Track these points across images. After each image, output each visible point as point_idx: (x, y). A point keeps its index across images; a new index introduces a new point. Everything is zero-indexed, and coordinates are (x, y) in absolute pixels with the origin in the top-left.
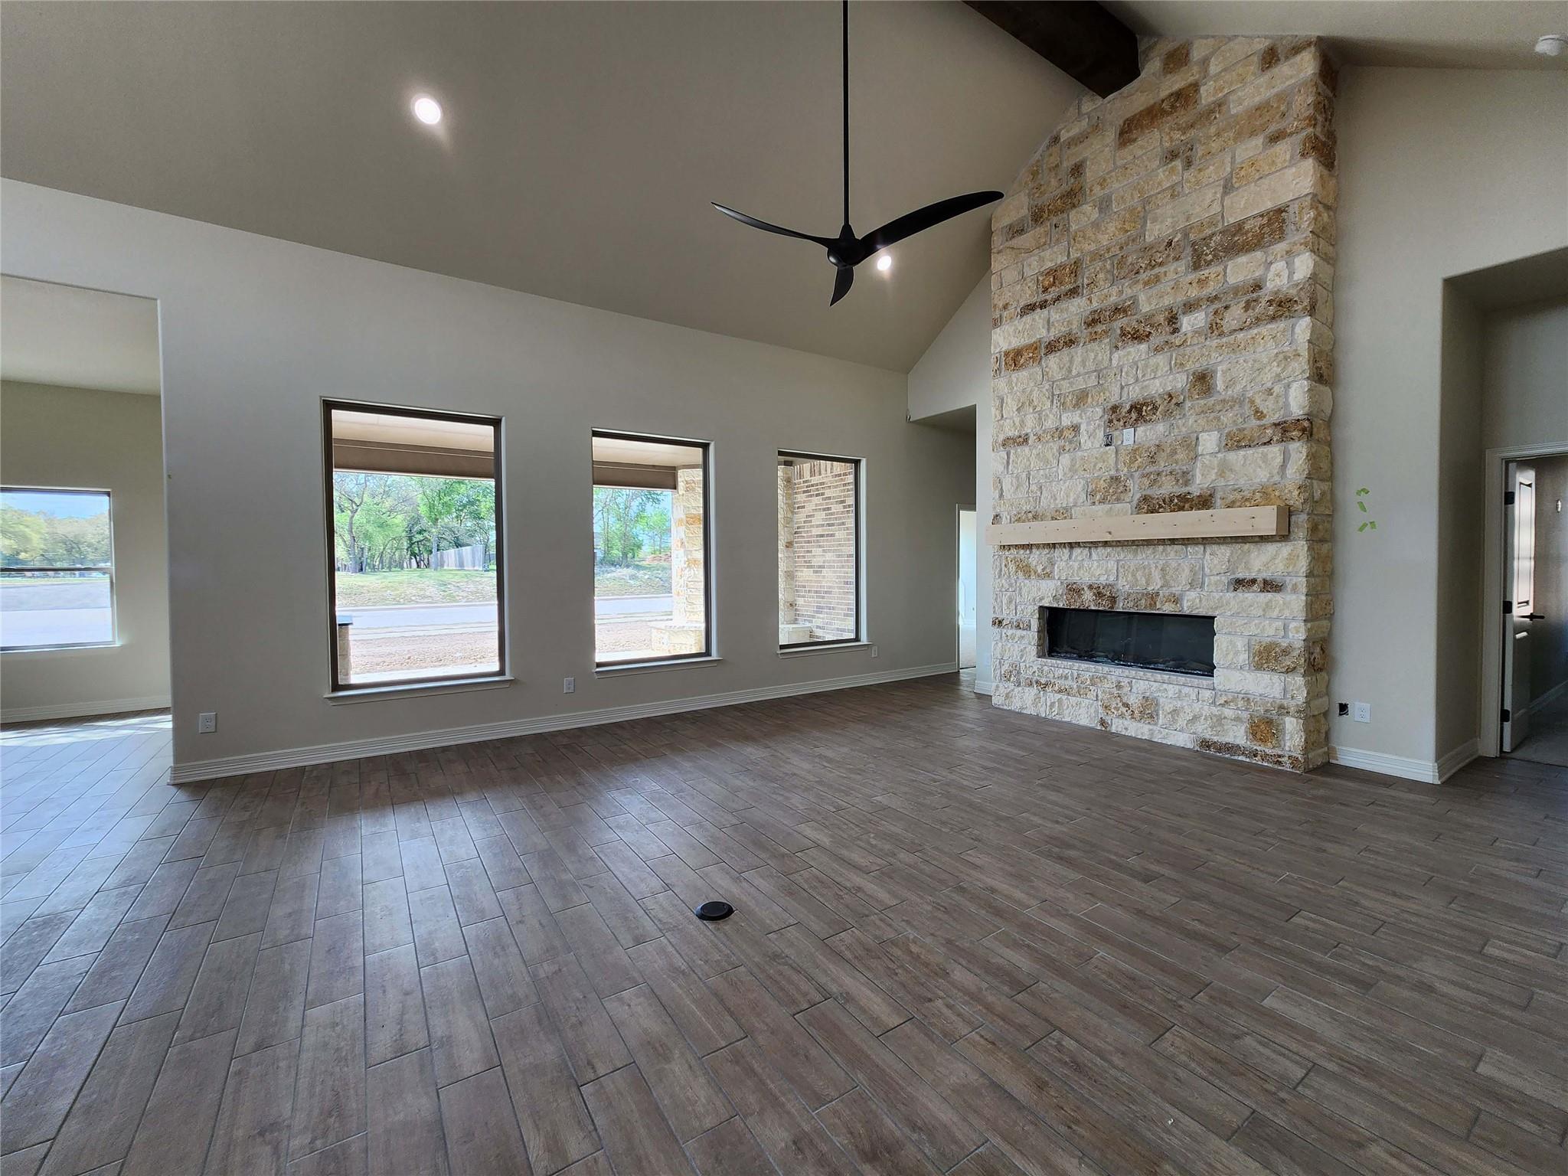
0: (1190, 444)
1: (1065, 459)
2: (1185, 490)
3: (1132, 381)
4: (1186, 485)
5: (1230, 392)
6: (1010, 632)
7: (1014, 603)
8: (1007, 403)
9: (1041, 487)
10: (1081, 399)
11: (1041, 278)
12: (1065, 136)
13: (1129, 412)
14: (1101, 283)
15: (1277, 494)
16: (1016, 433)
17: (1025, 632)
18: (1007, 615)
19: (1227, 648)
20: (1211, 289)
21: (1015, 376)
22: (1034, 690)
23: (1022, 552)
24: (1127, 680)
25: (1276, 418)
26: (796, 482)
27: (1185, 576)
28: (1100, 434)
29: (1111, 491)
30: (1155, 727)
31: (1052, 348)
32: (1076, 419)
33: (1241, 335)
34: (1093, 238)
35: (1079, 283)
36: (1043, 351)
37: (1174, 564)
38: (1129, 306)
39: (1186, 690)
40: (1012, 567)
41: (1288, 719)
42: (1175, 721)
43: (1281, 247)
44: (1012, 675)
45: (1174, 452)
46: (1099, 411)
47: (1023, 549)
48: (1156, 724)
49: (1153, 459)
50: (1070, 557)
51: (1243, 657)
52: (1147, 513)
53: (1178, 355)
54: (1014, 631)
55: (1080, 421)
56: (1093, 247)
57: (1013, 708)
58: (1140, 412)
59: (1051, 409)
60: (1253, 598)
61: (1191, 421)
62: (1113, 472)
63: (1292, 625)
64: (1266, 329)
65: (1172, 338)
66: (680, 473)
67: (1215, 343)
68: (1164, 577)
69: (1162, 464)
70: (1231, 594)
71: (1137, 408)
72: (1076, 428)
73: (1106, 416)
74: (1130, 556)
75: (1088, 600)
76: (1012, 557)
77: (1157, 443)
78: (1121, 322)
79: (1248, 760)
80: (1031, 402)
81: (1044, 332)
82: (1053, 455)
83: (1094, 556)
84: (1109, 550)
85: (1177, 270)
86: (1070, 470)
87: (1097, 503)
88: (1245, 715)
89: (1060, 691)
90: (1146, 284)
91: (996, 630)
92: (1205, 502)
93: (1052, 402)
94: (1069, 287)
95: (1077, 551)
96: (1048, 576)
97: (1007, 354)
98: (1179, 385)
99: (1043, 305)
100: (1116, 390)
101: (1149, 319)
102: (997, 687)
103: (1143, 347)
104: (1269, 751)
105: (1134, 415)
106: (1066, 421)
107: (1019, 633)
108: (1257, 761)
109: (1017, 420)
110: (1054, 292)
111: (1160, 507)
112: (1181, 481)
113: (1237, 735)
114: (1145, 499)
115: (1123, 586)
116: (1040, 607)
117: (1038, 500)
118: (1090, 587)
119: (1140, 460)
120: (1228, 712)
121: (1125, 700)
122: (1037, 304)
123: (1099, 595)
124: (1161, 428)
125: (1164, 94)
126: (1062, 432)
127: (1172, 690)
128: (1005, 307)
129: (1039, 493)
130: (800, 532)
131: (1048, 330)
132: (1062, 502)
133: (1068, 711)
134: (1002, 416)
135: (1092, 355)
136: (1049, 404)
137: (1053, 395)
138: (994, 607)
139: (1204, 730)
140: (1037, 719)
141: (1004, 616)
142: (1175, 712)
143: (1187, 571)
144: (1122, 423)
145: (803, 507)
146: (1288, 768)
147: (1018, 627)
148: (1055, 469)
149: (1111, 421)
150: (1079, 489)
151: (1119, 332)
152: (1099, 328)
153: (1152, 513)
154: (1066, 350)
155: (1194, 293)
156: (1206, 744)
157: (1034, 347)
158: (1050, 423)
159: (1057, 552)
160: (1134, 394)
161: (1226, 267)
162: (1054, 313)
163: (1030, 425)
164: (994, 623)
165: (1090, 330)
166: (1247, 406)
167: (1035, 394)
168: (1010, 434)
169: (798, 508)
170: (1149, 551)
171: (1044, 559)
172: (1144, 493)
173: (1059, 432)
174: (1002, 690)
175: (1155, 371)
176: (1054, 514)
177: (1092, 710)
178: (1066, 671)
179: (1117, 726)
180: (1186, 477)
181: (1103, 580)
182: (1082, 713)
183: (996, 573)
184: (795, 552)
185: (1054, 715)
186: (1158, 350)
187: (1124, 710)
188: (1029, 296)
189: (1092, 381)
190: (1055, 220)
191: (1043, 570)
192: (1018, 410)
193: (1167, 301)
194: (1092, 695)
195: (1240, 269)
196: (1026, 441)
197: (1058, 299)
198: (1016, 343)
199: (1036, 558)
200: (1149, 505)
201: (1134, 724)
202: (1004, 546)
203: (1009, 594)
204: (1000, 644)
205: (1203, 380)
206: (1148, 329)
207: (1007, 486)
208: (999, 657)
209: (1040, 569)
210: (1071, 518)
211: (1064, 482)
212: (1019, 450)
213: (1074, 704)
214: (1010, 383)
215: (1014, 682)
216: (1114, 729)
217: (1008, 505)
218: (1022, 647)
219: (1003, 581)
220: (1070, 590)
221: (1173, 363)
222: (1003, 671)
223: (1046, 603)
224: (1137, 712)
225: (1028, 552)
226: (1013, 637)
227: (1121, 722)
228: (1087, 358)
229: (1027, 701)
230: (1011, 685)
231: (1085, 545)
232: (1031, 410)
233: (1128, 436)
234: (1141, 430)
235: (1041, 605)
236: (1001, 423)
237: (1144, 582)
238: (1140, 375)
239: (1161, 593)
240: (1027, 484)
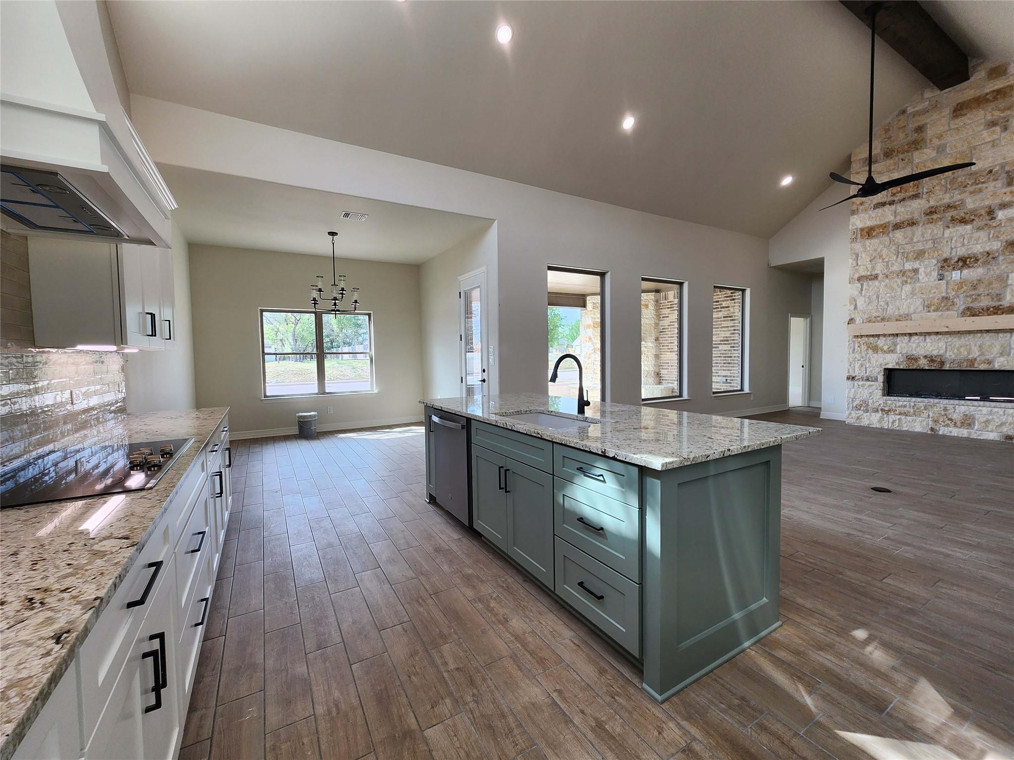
0: (1002, 279)
1: (908, 288)
2: (998, 304)
3: (960, 245)
4: (999, 301)
6: (861, 383)
7: (864, 367)
8: (861, 257)
9: (888, 303)
10: (920, 255)
12: (910, 110)
13: (957, 262)
14: (938, 192)
16: (869, 273)
17: (873, 383)
18: (857, 373)
21: (868, 242)
22: (879, 414)
23: (871, 339)
24: (951, 406)
26: (662, 302)
27: (996, 349)
28: (935, 274)
29: (942, 305)
30: (972, 431)
31: (897, 226)
32: (916, 266)
35: (919, 191)
36: (891, 228)
37: (988, 343)
38: (959, 205)
39: (996, 410)
40: (864, 347)
42: (987, 426)
44: (863, 406)
45: (990, 283)
46: (934, 261)
47: (873, 337)
48: (972, 429)
49: (974, 287)
50: (909, 341)
52: (970, 316)
53: (995, 231)
54: (865, 382)
55: (919, 266)
57: (862, 424)
58: (964, 262)
59: (896, 260)
61: (1003, 267)
62: (944, 294)
65: (990, 223)
66: (588, 298)
68: (980, 350)
69: (981, 290)
71: (963, 260)
72: (916, 271)
73: (939, 264)
74: (956, 340)
75: (923, 364)
76: (864, 341)
77: (979, 278)
78: (951, 213)
80: (881, 256)
81: (892, 218)
82: (898, 285)
83: (928, 340)
84: (940, 336)
85: (995, 186)
86: (911, 294)
87: (931, 311)
89: (900, 414)
90: (971, 193)
91: (850, 382)
92: (1011, 310)
93: (898, 256)
94: (912, 193)
95: (914, 338)
96: (891, 351)
97: (862, 230)
98: (995, 248)
99: (891, 203)
100: (947, 250)
101: (973, 212)
102: (850, 413)
103: (969, 227)
105: (960, 264)
106: (908, 267)
107: (868, 383)
109: (870, 266)
110: (899, 196)
111: (980, 313)
112: (995, 299)
114: (969, 308)
115: (950, 355)
116: (885, 369)
117: (885, 310)
118: (925, 357)
119: (965, 288)
121: (950, 417)
122: (887, 203)
123: (932, 361)
124: (980, 271)
125: (988, 91)
126: (905, 273)
127: (985, 410)
128: (861, 204)
129: (886, 306)
130: (665, 332)
131: (895, 217)
132: (904, 310)
133: (905, 425)
134: (857, 264)
135: (930, 231)
136: (895, 258)
137: (898, 252)
138: (849, 370)
139: (1008, 430)
140: (881, 429)
141: (856, 373)
142: (987, 422)
143: (998, 347)
144: (951, 268)
145: (668, 317)
147: (868, 380)
148: (899, 293)
149: (942, 267)
150: (919, 303)
151: (950, 218)
152: (935, 216)
153: (973, 316)
154: (909, 228)
155: (1007, 199)
156: (1009, 437)
157: (885, 226)
158: (896, 268)
159: (899, 339)
160: (961, 252)
162: (900, 208)
163: (879, 269)
164: (848, 378)
165: (928, 217)
167: (885, 251)
168: (864, 274)
169: (663, 317)
170: (971, 336)
171: (889, 342)
172: (968, 305)
173: (903, 273)
174: (853, 415)
175: (978, 239)
176: (898, 318)
177: (925, 423)
178: (906, 403)
179: (942, 431)
180: (999, 297)
181: (935, 353)
182: (916, 426)
183: (851, 351)
184: (660, 343)
185: (896, 427)
186: (979, 229)
187: (949, 422)
188: (881, 197)
189: (930, 245)
190: (901, 156)
191: (888, 348)
192: (871, 261)
193: (987, 203)
194: (924, 415)
196: (876, 278)
197: (904, 199)
198: (869, 223)
199: (881, 342)
200: (971, 312)
201: (957, 429)
202: (858, 336)
203: (860, 362)
204: (853, 390)
205: (1012, 244)
206: (972, 217)
207: (861, 303)
208: (852, 397)
209: (885, 348)
210: (911, 320)
211: (906, 300)
212: (870, 283)
213: (911, 421)
214: (864, 246)
215: (863, 410)
216: (941, 433)
217: (861, 313)
218: (871, 391)
219: (856, 355)
220: (909, 359)
221: (991, 236)
222: (854, 405)
223: (890, 366)
224: (958, 423)
225: (876, 338)
226: (863, 386)
227: (946, 428)
228: (922, 234)
229: (873, 420)
230: (861, 412)
231: (921, 334)
232: (881, 261)
233: (956, 275)
234: (966, 272)
235: (886, 367)
236: (857, 268)
237: (966, 353)
238: (966, 242)
239: (978, 359)
240: (877, 301)
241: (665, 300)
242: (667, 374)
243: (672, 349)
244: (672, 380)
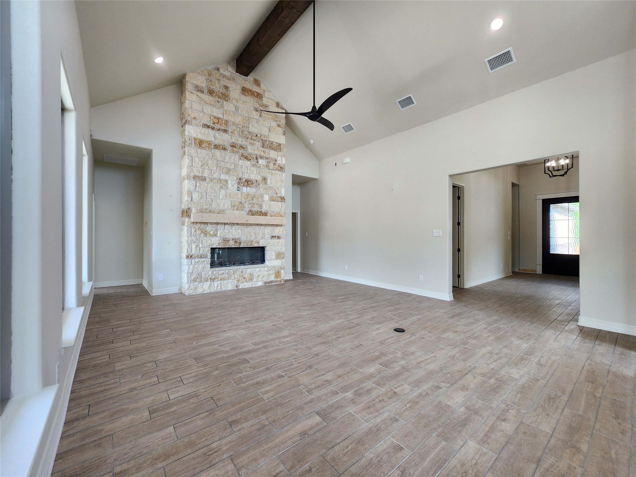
0: (262, 196)
1: (223, 192)
2: (260, 210)
3: (246, 172)
4: (261, 209)
5: (270, 185)
6: (197, 260)
7: (198, 247)
8: (195, 160)
9: (212, 200)
10: (228, 171)
11: (212, 118)
12: (221, 71)
14: (236, 134)
15: (280, 214)
16: (200, 175)
17: (205, 259)
19: (269, 255)
20: (266, 155)
21: (199, 150)
22: (208, 283)
23: (203, 225)
24: (245, 270)
25: (279, 195)
27: (260, 235)
28: (236, 186)
29: (240, 206)
30: (253, 283)
31: (217, 147)
32: (227, 178)
33: (273, 171)
34: (233, 117)
35: (227, 129)
36: (213, 147)
37: (257, 232)
38: (245, 147)
39: (261, 268)
40: (198, 232)
41: (282, 270)
42: (258, 279)
43: (280, 153)
44: (198, 279)
45: (258, 198)
46: (235, 178)
47: (204, 224)
48: (253, 281)
49: (252, 199)
50: (224, 228)
51: (274, 257)
52: (251, 215)
53: (259, 170)
54: (199, 259)
55: (228, 179)
56: (233, 120)
57: (198, 293)
58: (248, 183)
59: (216, 171)
60: (275, 241)
61: (262, 190)
62: (240, 200)
63: (283, 247)
64: (278, 172)
65: (257, 164)
67: (268, 171)
68: (255, 236)
69: (254, 201)
70: (271, 240)
71: (247, 181)
72: (226, 181)
73: (237, 180)
74: (245, 229)
75: (232, 244)
76: (198, 227)
77: (253, 194)
78: (241, 151)
79: (275, 284)
80: (207, 165)
81: (213, 139)
82: (218, 189)
83: (233, 228)
84: (239, 226)
85: (258, 144)
86: (225, 196)
87: (235, 210)
88: (274, 272)
89: (221, 280)
90: (250, 143)
91: (189, 260)
92: (265, 214)
93: (217, 168)
94: (224, 128)
95: (227, 226)
96: (215, 235)
97: (195, 139)
98: (259, 179)
99: (213, 128)
100: (241, 173)
101: (251, 155)
102: (189, 286)
103: (249, 163)
104: (279, 280)
105: (246, 183)
106: (223, 177)
107: (202, 260)
108: (277, 283)
109: (201, 170)
110: (217, 126)
111: (255, 214)
112: (260, 207)
113: (272, 278)
114: (251, 211)
115: (243, 239)
116: (211, 248)
117: (211, 205)
118: (233, 239)
119: (249, 198)
120: (271, 272)
121: (244, 276)
122: (210, 127)
123: (236, 242)
124: (254, 190)
125: (255, 90)
127: (257, 270)
128: (195, 118)
129: (211, 202)
131: (215, 139)
132: (221, 207)
133: (224, 286)
134: (192, 165)
135: (233, 158)
137: (218, 165)
138: (188, 250)
139: (265, 279)
140: (210, 293)
141: (193, 252)
142: (258, 276)
144: (243, 184)
146: (282, 282)
147: (201, 257)
148: (218, 194)
149: (239, 183)
150: (229, 203)
151: (241, 154)
152: (235, 149)
154: (222, 151)
155: (262, 154)
156: (266, 283)
157: (209, 143)
158: (216, 176)
159: (219, 227)
160: (246, 176)
161: (270, 151)
162: (219, 135)
163: (206, 174)
164: (188, 257)
165: (232, 148)
166: (274, 191)
167: (210, 162)
168: (197, 174)
170: (251, 227)
171: (214, 229)
172: (250, 209)
173: (220, 180)
174: (192, 287)
175: (253, 172)
176: (219, 212)
177: (233, 283)
178: (224, 271)
180: (261, 206)
181: (237, 237)
182: (229, 286)
183: (189, 234)
185: (219, 289)
186: (253, 166)
187: (244, 280)
188: (206, 121)
189: (233, 167)
190: (218, 99)
191: (213, 233)
192: (202, 166)
193: (256, 152)
194: (233, 278)
195: (273, 154)
196: (205, 179)
197: (219, 130)
198: (200, 137)
199: (209, 228)
200: (252, 213)
201: (247, 283)
202: (194, 222)
203: (196, 243)
204: (191, 266)
205: (265, 179)
206: (250, 158)
207: (195, 196)
208: (191, 272)
209: (212, 233)
210: (225, 214)
211: (222, 200)
212: (201, 182)
213: (226, 283)
214: (197, 152)
215: (199, 281)
216: (240, 287)
217: (196, 205)
218: (203, 265)
219: (193, 238)
220: (225, 241)
221: (258, 172)
222: (192, 278)
223: (214, 246)
224: (248, 279)
225: (206, 225)
226: (198, 262)
227: (243, 284)
228: (231, 158)
229: (205, 288)
230: (196, 283)
231: (230, 224)
232: (207, 168)
233: (245, 189)
234: (249, 189)
235: (212, 247)
236: (192, 168)
237: (250, 237)
238: (248, 171)
239: (254, 240)
240: (206, 197)
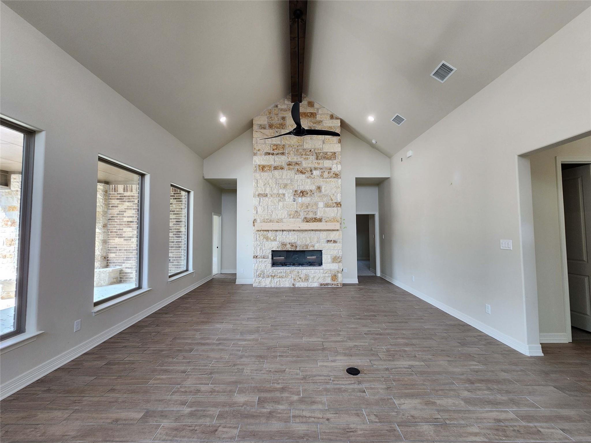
0: (316, 204)
1: (281, 204)
2: (315, 217)
3: (301, 184)
4: (316, 215)
5: (325, 193)
6: (260, 260)
7: (262, 249)
8: (259, 182)
9: (272, 211)
10: (285, 186)
11: (272, 146)
12: (279, 106)
13: (300, 193)
14: (292, 154)
15: (336, 219)
16: (263, 193)
17: (266, 260)
18: (259, 254)
19: (326, 258)
20: (320, 166)
21: (262, 174)
22: (270, 279)
23: (265, 232)
24: (300, 271)
25: (335, 201)
26: (111, 193)
27: (316, 240)
28: (292, 198)
29: (295, 215)
30: (308, 283)
31: (276, 168)
32: (284, 192)
33: (328, 180)
34: (289, 140)
35: (285, 152)
36: (273, 169)
37: (313, 236)
38: (300, 163)
39: (316, 271)
40: (262, 238)
41: (339, 274)
42: (314, 280)
43: (335, 161)
44: (262, 275)
45: (313, 206)
46: (291, 191)
47: (266, 231)
48: (309, 282)
49: (307, 207)
50: (282, 234)
51: (330, 260)
52: (306, 222)
53: (313, 180)
54: (262, 259)
55: (285, 193)
56: (289, 143)
57: (261, 286)
58: (303, 193)
59: (275, 187)
60: (331, 245)
61: (316, 199)
62: (296, 209)
63: (340, 251)
64: (333, 180)
65: (311, 175)
66: (11, 176)
67: (322, 180)
68: (310, 240)
69: (310, 209)
70: (326, 244)
71: (302, 192)
72: (284, 195)
73: (293, 193)
74: (301, 234)
75: (289, 248)
76: (261, 234)
77: (308, 203)
78: (297, 167)
79: (331, 286)
80: (269, 184)
81: (273, 163)
82: (277, 202)
83: (290, 234)
84: (295, 232)
85: (312, 158)
86: (283, 207)
87: (291, 218)
88: (330, 275)
89: (280, 277)
90: (305, 159)
91: (255, 260)
92: (320, 220)
93: (276, 185)
94: (281, 152)
95: (284, 232)
96: (275, 240)
97: (259, 166)
98: (313, 188)
99: (273, 154)
100: (296, 186)
101: (305, 169)
102: (255, 280)
103: (304, 176)
104: (335, 283)
105: (301, 194)
106: (281, 191)
107: (264, 260)
108: (333, 286)
109: (263, 188)
110: (276, 152)
111: (310, 221)
112: (314, 214)
113: (329, 281)
114: (305, 218)
115: (299, 243)
116: (272, 251)
117: (271, 215)
118: (289, 243)
119: (304, 207)
120: (327, 275)
121: (300, 276)
122: (271, 153)
123: (292, 246)
124: (309, 199)
125: (308, 111)
126: (279, 195)
127: (313, 271)
128: (259, 150)
129: (272, 213)
131: (274, 162)
132: (280, 216)
133: (282, 283)
134: (257, 186)
135: (289, 174)
136: (275, 185)
137: (276, 183)
138: (254, 252)
139: (321, 281)
140: (271, 288)
142: (314, 277)
143: (316, 238)
144: (298, 196)
145: (117, 207)
146: (339, 286)
147: (264, 258)
148: (277, 206)
149: (295, 195)
150: (286, 213)
151: (297, 170)
152: (291, 167)
153: (307, 222)
154: (280, 170)
155: (316, 166)
156: (321, 285)
157: (270, 166)
158: (275, 191)
159: (278, 232)
160: (302, 188)
161: (324, 162)
162: (277, 158)
163: (268, 191)
164: (254, 257)
165: (288, 166)
166: (329, 197)
167: (270, 181)
168: (261, 192)
169: (112, 207)
170: (306, 232)
171: (274, 235)
172: (305, 216)
173: (278, 195)
174: (257, 281)
175: (307, 183)
176: (277, 221)
177: (290, 281)
178: (282, 270)
179: (298, 285)
180: (315, 213)
181: (293, 241)
182: (286, 283)
183: (255, 240)
184: (108, 230)
185: (278, 286)
186: (308, 178)
187: (300, 279)
188: (268, 149)
189: (289, 182)
190: (276, 130)
191: (273, 238)
192: (264, 185)
193: (310, 165)
194: (290, 277)
195: (327, 163)
196: (267, 196)
197: (278, 154)
198: (263, 163)
199: (270, 234)
200: (307, 220)
201: (303, 283)
202: (258, 230)
203: (260, 247)
204: (257, 265)
205: (319, 188)
206: (305, 171)
207: (260, 210)
208: (256, 269)
209: (272, 238)
210: (283, 222)
211: (280, 211)
212: (264, 198)
213: (284, 281)
214: (260, 176)
215: (262, 277)
216: (297, 286)
217: (260, 216)
218: (265, 265)
219: (258, 242)
220: (282, 244)
221: (312, 182)
222: (257, 274)
223: (274, 249)
224: (303, 279)
225: (267, 232)
226: (262, 261)
227: (299, 283)
228: (287, 175)
229: (267, 283)
230: (261, 278)
231: (287, 231)
232: (268, 186)
233: (300, 200)
234: (304, 198)
235: (272, 250)
236: (257, 188)
237: (305, 241)
238: (303, 183)
239: (309, 244)
240: (267, 210)
241: (115, 192)
242: (114, 258)
243: (121, 235)
244: (120, 263)
